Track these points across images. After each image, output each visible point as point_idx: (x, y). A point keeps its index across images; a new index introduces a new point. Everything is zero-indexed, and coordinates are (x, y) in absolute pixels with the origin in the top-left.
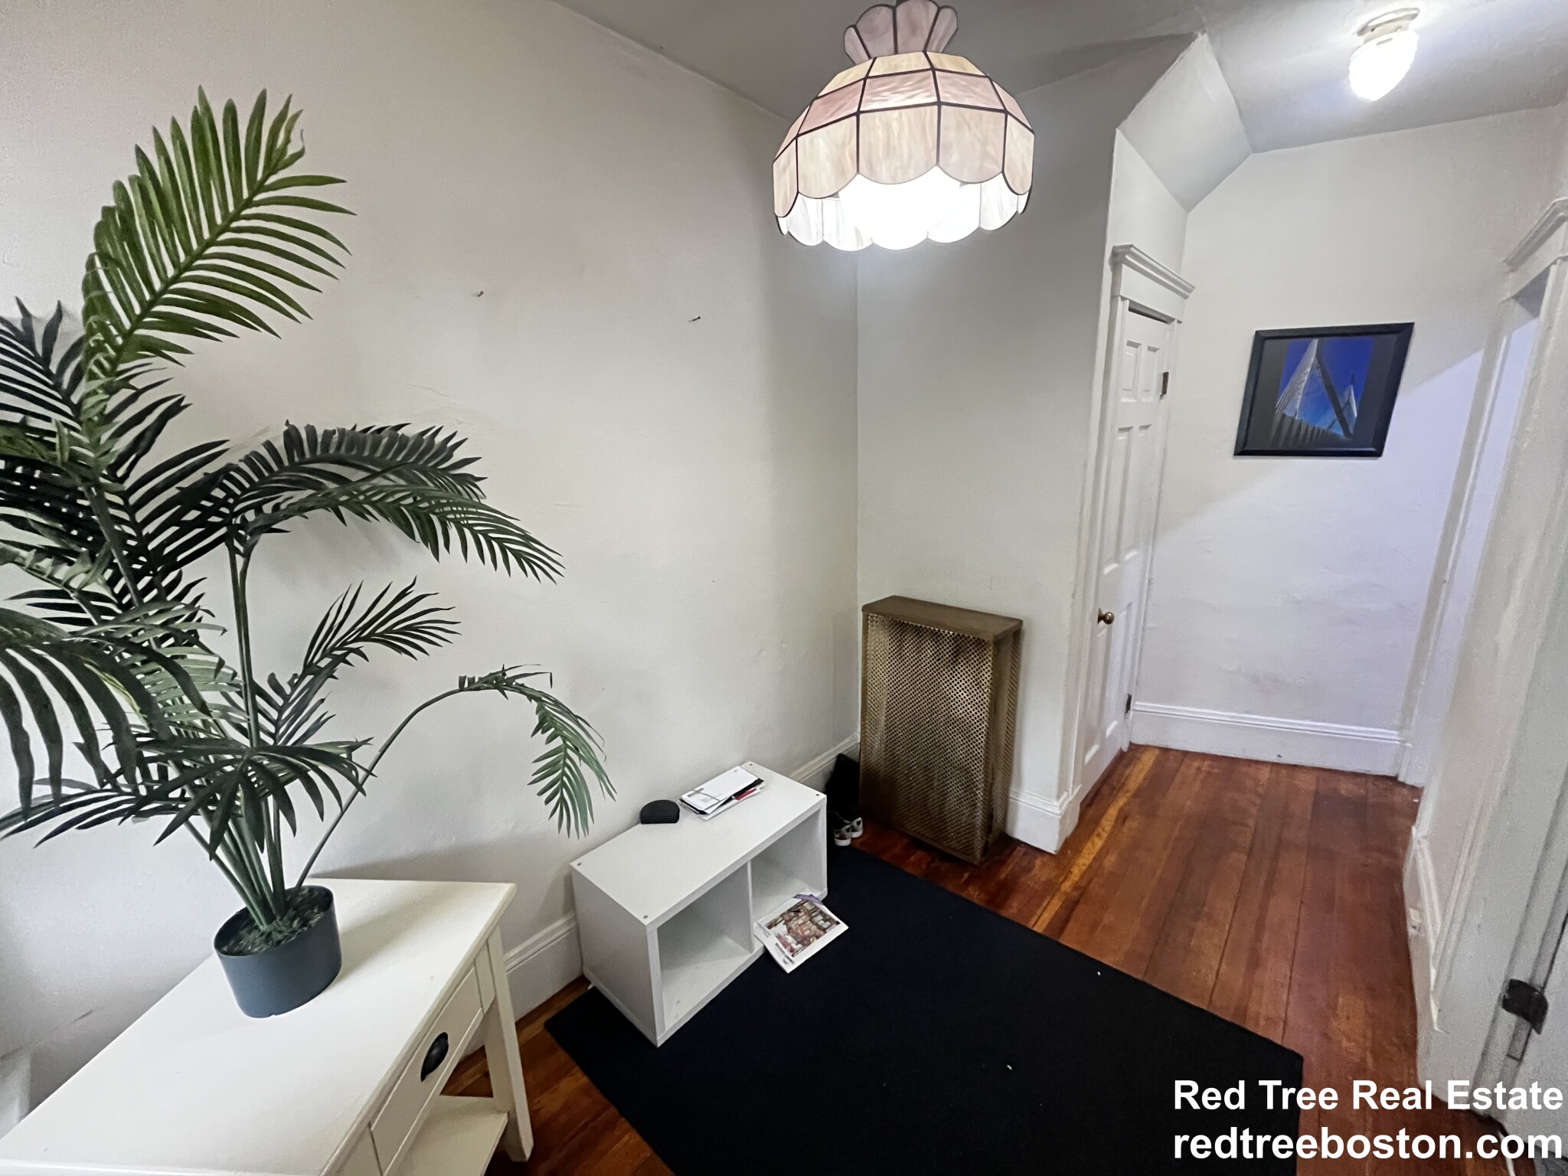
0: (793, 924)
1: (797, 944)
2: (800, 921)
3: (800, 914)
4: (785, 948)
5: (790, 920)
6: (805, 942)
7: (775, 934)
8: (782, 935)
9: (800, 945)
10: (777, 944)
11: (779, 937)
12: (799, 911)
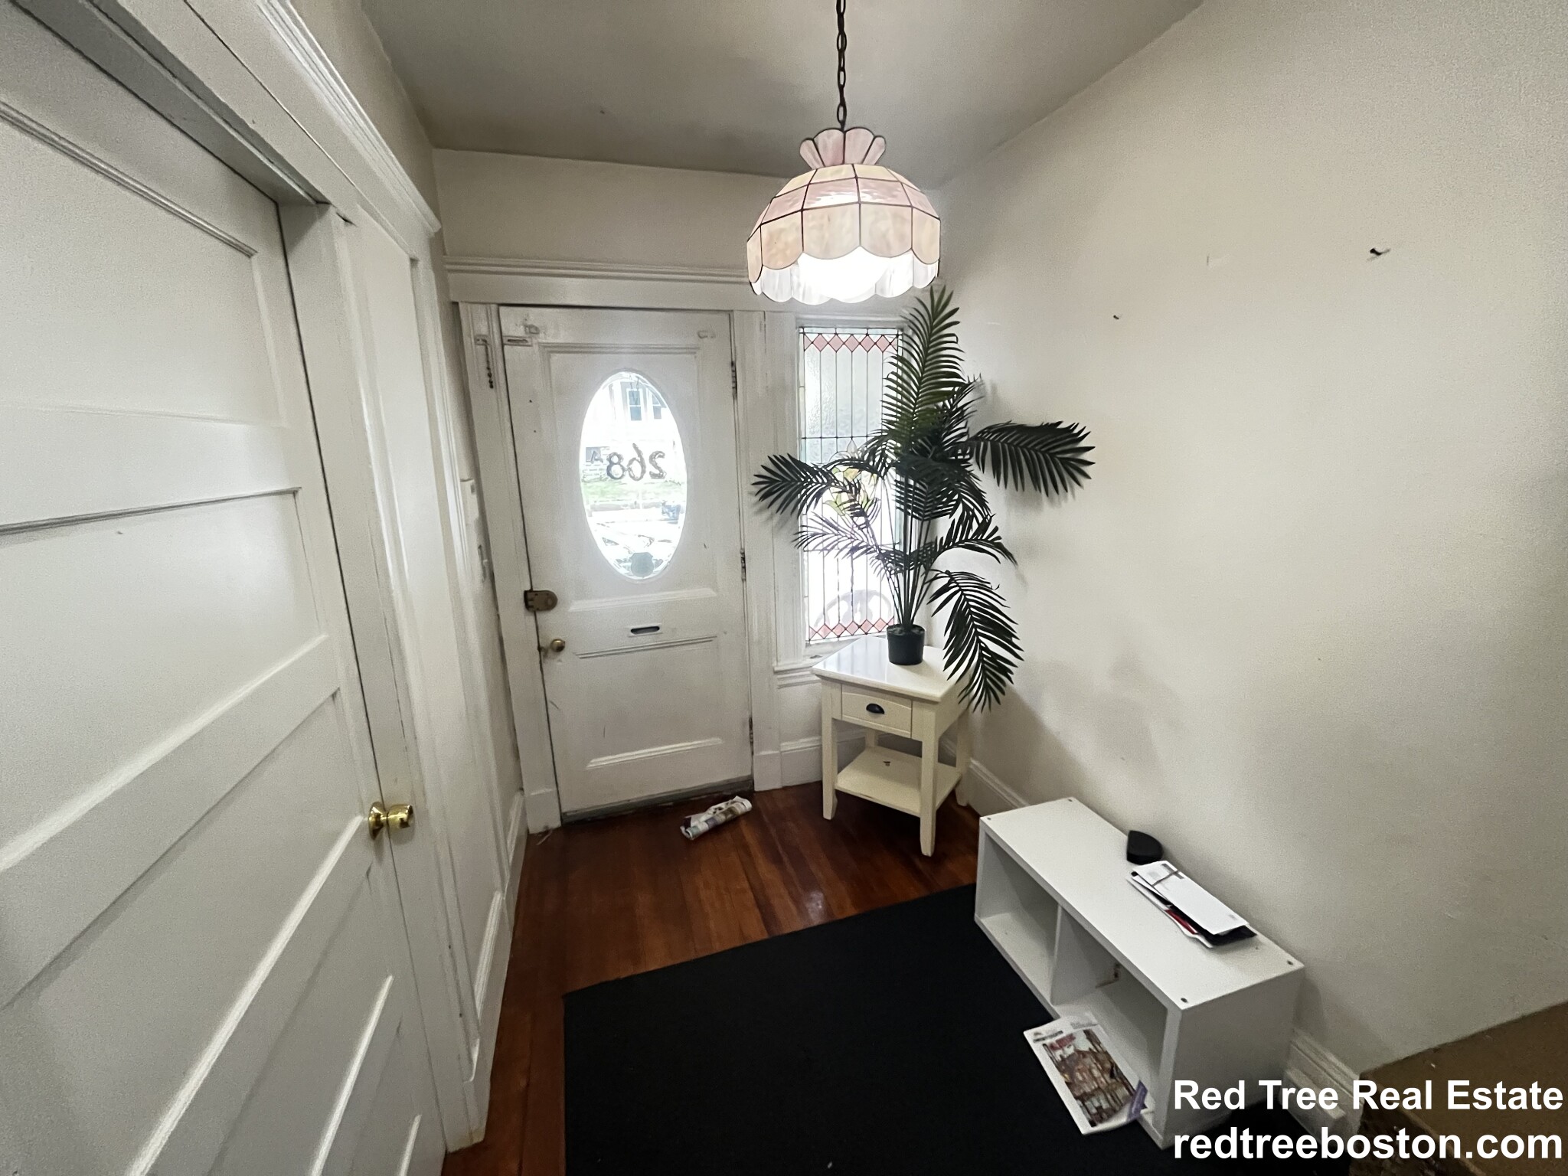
0: (1089, 1061)
1: (1061, 1056)
2: (1096, 1073)
3: (1107, 1076)
4: (1058, 1041)
5: (1097, 1059)
6: (1062, 1066)
7: (1076, 1033)
8: (1074, 1042)
9: (1059, 1059)
10: (1061, 1032)
11: (1071, 1037)
12: (1112, 1076)
